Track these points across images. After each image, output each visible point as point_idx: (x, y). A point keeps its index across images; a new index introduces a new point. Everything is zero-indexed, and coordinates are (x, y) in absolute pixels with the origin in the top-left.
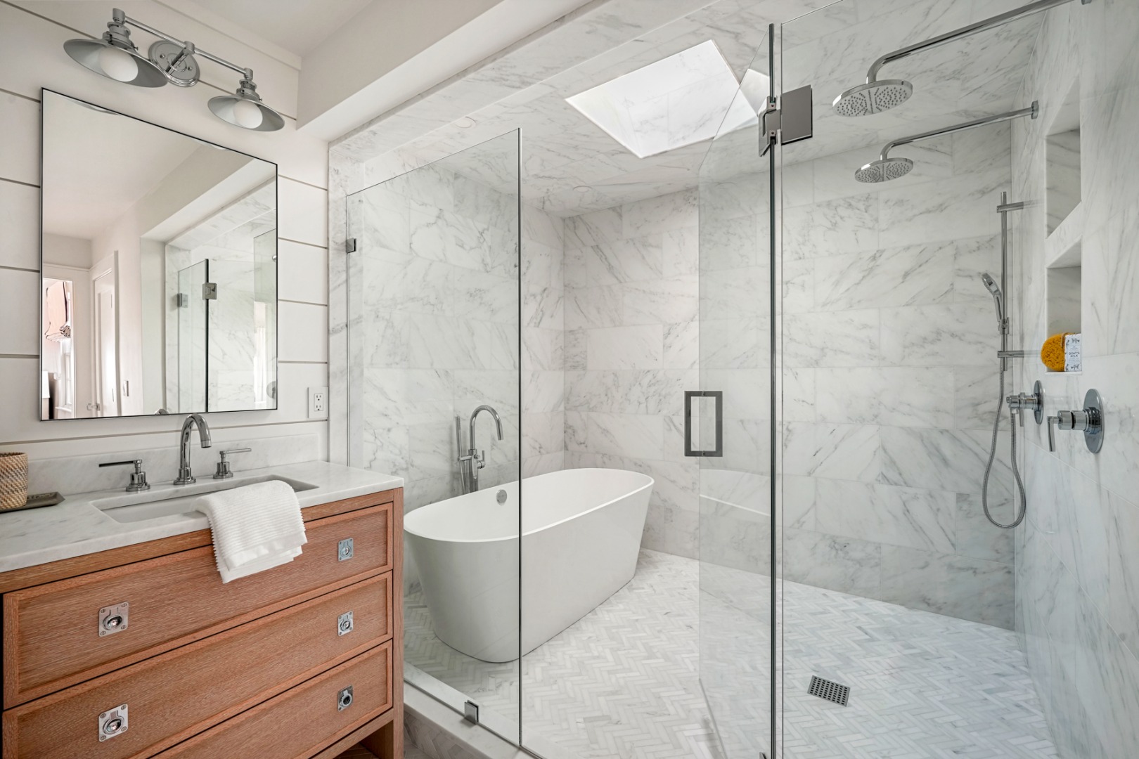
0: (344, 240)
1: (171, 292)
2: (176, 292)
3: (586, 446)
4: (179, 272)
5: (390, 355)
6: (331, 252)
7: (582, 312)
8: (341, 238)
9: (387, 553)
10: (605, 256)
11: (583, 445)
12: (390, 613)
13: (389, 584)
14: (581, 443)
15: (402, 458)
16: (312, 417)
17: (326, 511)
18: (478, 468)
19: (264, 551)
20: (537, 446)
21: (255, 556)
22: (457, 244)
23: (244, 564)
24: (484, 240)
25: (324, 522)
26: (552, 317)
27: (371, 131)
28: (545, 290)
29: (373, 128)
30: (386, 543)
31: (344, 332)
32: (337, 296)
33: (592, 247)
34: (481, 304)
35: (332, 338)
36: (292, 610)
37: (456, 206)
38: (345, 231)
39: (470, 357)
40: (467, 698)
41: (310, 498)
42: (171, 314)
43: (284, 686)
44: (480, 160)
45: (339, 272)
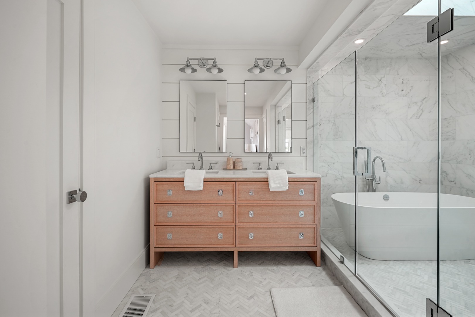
0: (312, 98)
1: (277, 120)
2: (278, 119)
3: (455, 183)
4: (279, 113)
5: (334, 136)
6: (308, 103)
7: (453, 107)
8: (311, 98)
9: (315, 197)
10: (469, 72)
11: (453, 183)
12: (316, 217)
13: (316, 207)
14: (452, 181)
15: (339, 175)
16: (302, 156)
17: (296, 180)
18: (376, 184)
19: (279, 185)
20: (418, 180)
21: (276, 186)
22: (366, 88)
23: (274, 187)
24: (382, 82)
25: (295, 183)
26: (430, 112)
27: (317, 62)
28: (424, 99)
29: (317, 61)
30: (315, 194)
31: (312, 128)
32: (310, 117)
33: (459, 69)
34: (380, 111)
35: (308, 131)
36: (287, 204)
37: (365, 71)
38: (312, 95)
39: (373, 135)
40: (342, 255)
41: (291, 175)
42: (277, 126)
43: (284, 224)
44: (374, 50)
45: (310, 109)
